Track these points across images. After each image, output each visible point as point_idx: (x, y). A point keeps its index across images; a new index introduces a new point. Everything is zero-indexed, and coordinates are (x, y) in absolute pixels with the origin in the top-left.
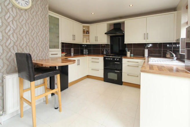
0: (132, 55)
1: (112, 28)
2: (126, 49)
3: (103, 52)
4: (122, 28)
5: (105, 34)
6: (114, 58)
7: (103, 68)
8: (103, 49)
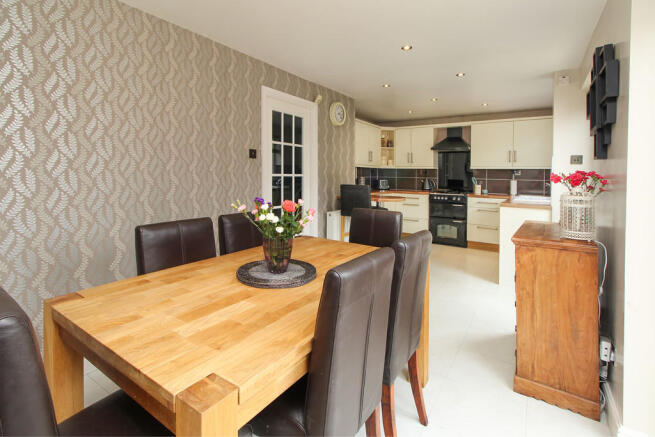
0: (485, 191)
1: (444, 136)
2: (474, 179)
3: (423, 184)
4: (464, 138)
5: (432, 149)
6: (450, 198)
7: (427, 217)
8: (424, 180)
